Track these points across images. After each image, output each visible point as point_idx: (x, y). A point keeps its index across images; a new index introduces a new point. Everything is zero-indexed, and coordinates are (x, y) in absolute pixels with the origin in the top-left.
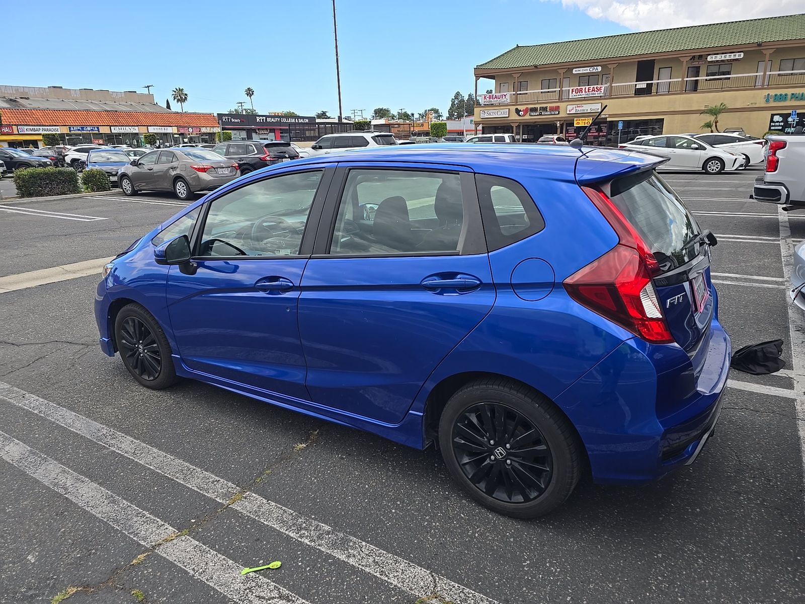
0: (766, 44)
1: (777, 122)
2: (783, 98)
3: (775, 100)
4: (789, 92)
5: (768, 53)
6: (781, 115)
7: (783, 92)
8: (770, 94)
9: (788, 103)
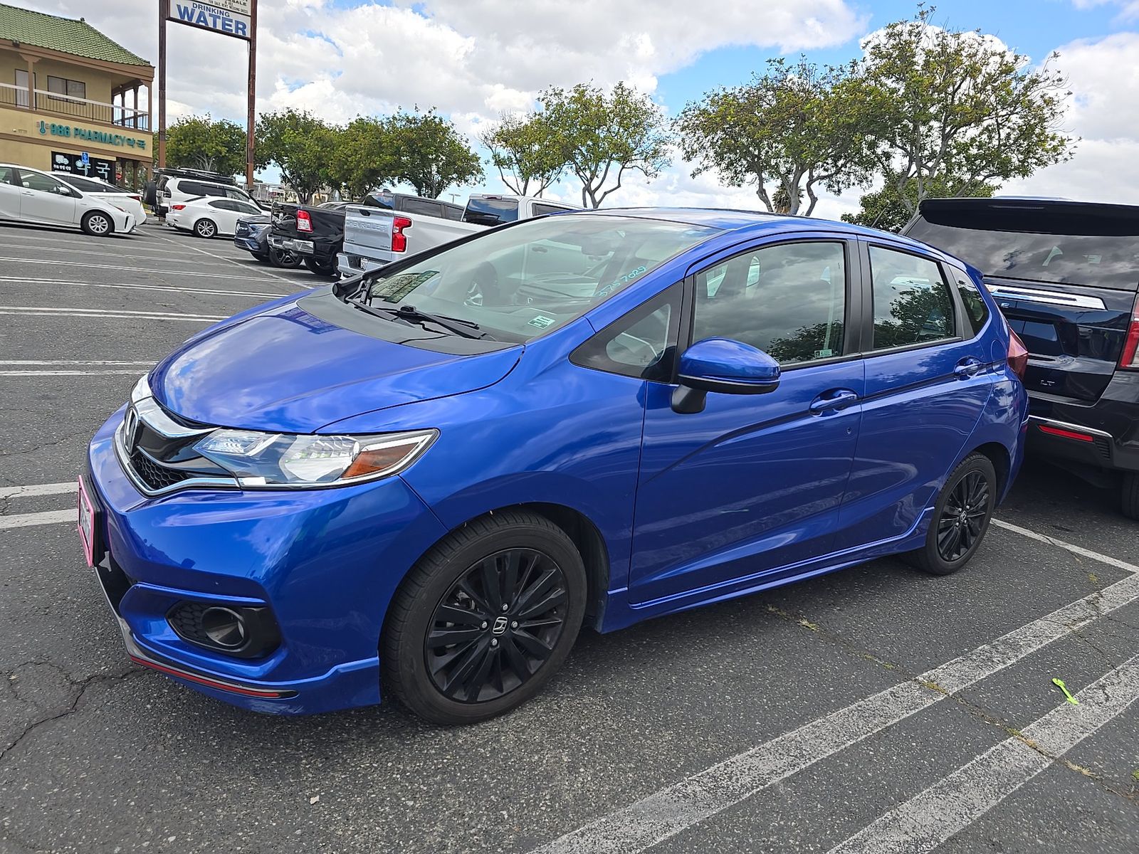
0: (25, 47)
1: (63, 164)
2: (64, 132)
3: (53, 132)
4: (73, 125)
5: (31, 60)
6: (65, 155)
7: (64, 123)
8: (45, 123)
9: (72, 140)
